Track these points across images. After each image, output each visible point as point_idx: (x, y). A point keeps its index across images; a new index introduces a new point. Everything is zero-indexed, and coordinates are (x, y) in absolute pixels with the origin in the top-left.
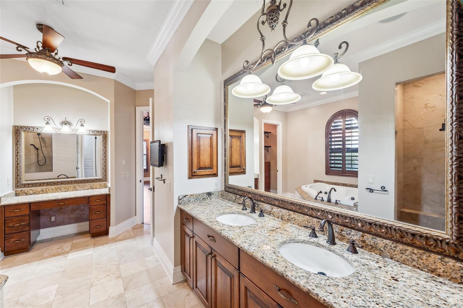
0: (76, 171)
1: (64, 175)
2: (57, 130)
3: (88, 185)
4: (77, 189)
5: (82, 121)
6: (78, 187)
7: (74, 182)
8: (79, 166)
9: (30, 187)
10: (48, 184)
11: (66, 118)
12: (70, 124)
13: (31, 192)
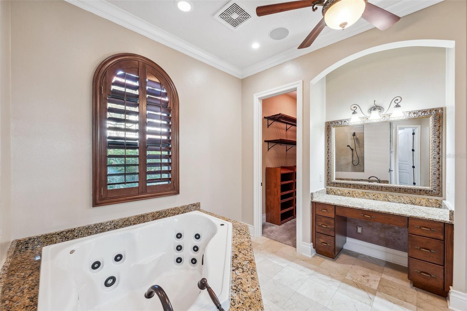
0: (389, 173)
1: (375, 177)
2: (365, 119)
3: (406, 197)
4: (389, 200)
5: (397, 100)
6: (390, 197)
7: (385, 189)
8: (393, 168)
9: (338, 187)
10: (355, 186)
11: (375, 101)
12: (380, 109)
13: (339, 193)
